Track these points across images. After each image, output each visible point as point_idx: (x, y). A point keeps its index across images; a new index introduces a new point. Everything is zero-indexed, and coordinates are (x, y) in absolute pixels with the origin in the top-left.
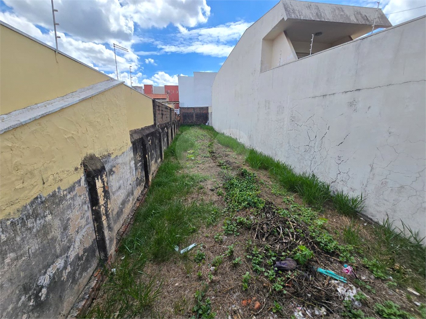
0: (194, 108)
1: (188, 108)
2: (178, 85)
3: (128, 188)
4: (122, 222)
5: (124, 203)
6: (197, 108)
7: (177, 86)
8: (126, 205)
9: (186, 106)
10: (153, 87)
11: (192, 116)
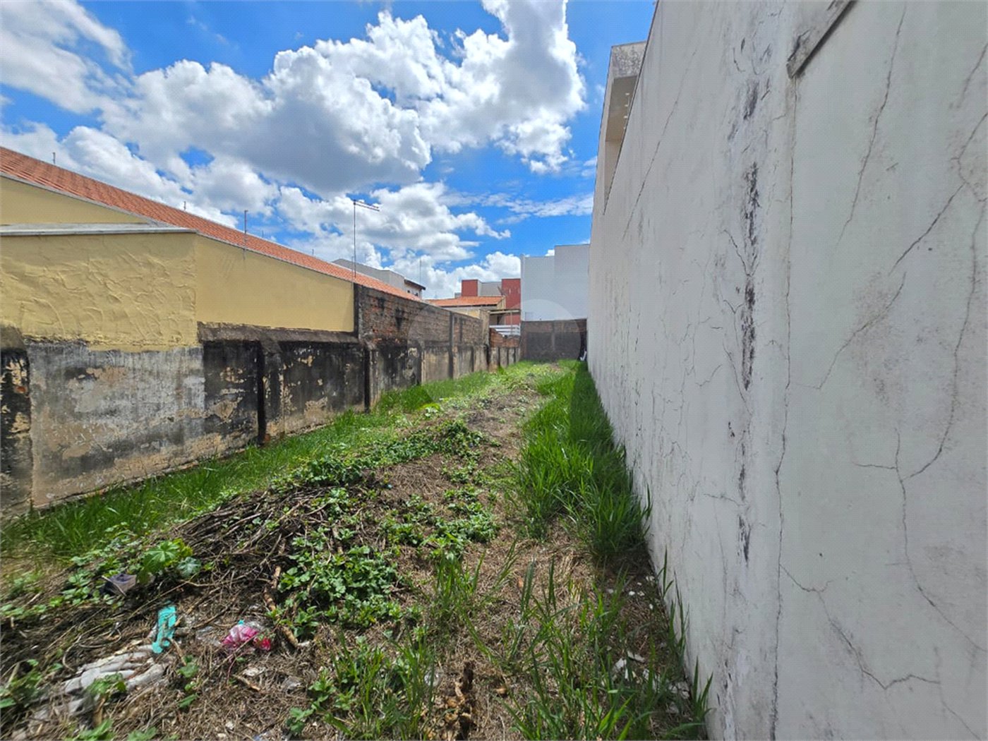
0: (553, 323)
1: (540, 323)
2: (519, 277)
3: (154, 423)
4: (99, 482)
5: (123, 448)
6: (559, 322)
7: (519, 280)
8: (136, 454)
9: (535, 319)
10: (479, 284)
11: (549, 340)
